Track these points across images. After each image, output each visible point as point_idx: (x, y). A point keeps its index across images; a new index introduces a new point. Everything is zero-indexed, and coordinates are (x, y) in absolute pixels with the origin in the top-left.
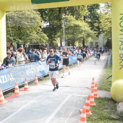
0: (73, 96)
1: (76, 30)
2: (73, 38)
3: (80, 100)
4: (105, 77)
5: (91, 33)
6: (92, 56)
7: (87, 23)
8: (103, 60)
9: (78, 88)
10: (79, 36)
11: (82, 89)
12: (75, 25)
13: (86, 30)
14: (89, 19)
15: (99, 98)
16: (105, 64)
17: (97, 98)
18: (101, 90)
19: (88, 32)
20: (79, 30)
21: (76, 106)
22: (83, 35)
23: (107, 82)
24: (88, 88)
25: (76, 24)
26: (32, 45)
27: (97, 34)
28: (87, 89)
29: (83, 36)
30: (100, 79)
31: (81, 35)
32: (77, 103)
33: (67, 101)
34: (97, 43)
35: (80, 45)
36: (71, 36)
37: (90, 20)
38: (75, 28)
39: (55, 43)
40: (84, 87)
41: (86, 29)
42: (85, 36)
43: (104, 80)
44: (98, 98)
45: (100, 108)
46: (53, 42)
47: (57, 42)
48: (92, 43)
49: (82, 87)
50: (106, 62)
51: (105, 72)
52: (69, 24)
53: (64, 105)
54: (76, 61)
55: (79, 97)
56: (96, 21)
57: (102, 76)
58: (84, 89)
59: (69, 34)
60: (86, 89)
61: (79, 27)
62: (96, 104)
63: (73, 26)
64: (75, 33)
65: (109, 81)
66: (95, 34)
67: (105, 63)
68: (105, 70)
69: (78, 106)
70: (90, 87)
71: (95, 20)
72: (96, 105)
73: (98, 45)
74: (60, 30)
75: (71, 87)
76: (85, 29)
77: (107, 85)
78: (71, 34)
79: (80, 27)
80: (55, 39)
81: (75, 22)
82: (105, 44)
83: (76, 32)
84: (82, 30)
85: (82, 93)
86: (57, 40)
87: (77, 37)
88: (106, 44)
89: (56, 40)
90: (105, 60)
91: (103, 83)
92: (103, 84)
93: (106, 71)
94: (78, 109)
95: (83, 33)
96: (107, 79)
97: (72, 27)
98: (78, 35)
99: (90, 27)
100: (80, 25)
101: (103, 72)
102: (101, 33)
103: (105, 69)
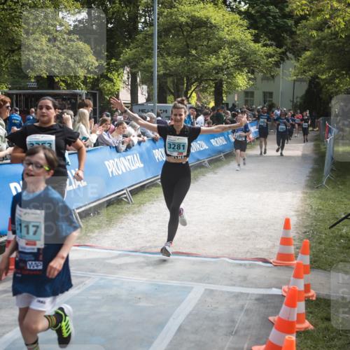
0: (212, 291)
1: (198, 37)
2: (186, 68)
3: (243, 307)
4: (323, 221)
5: (254, 53)
6: (253, 141)
7: (238, 16)
8: (298, 157)
9: (227, 260)
10: (207, 61)
11: (241, 265)
12: (193, 18)
13: (236, 42)
14: (243, 3)
15: (317, 299)
16: (310, 173)
17: (312, 301)
18: (318, 268)
19: (243, 49)
20: (209, 39)
21: (231, 333)
22: (225, 58)
23: (335, 237)
24: (265, 261)
25: (197, 14)
26: (20, 95)
27: (275, 59)
28: (261, 263)
29: (224, 64)
30: (306, 227)
31: (217, 59)
32: (233, 321)
33: (190, 314)
34: (271, 94)
35: (204, 101)
36: (179, 60)
37: (246, 4)
38: (192, 30)
39: (109, 90)
40: (248, 256)
41: (238, 38)
42: (231, 63)
43: (320, 233)
44: (314, 299)
45: (332, 339)
46: (101, 85)
47: (116, 88)
48: (248, 94)
49: (240, 256)
50: (311, 166)
51: (319, 201)
52: (171, 14)
53: (180, 329)
54: (198, 160)
55: (238, 296)
56: (269, 10)
57: (308, 214)
58: (250, 265)
59: (169, 54)
60: (259, 266)
61: (211, 27)
62: (315, 325)
63: (187, 24)
64: (194, 52)
65: (341, 236)
66: (270, 56)
67: (311, 170)
68: (316, 193)
69: (242, 332)
70: (273, 259)
71: (265, 7)
72: (312, 327)
73: (274, 101)
74: (130, 38)
75: (196, 255)
76: (233, 36)
77: (337, 248)
78: (177, 54)
79: (213, 27)
80: (109, 75)
81: (192, 8)
82: (298, 100)
83: (196, 49)
84: (221, 39)
85: (244, 281)
86: (115, 80)
87: (202, 67)
88: (301, 98)
89: (111, 80)
90: (304, 157)
91: (320, 243)
92: (323, 247)
93: (320, 198)
94: (246, 346)
95: (225, 51)
96: (333, 229)
97: (181, 25)
98: (206, 57)
99: (251, 30)
100: (213, 22)
101: (308, 202)
102: (288, 58)
103: (313, 191)
